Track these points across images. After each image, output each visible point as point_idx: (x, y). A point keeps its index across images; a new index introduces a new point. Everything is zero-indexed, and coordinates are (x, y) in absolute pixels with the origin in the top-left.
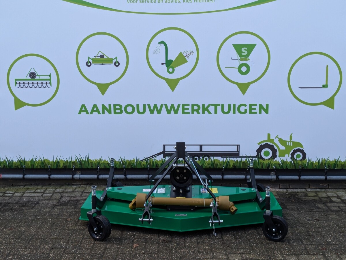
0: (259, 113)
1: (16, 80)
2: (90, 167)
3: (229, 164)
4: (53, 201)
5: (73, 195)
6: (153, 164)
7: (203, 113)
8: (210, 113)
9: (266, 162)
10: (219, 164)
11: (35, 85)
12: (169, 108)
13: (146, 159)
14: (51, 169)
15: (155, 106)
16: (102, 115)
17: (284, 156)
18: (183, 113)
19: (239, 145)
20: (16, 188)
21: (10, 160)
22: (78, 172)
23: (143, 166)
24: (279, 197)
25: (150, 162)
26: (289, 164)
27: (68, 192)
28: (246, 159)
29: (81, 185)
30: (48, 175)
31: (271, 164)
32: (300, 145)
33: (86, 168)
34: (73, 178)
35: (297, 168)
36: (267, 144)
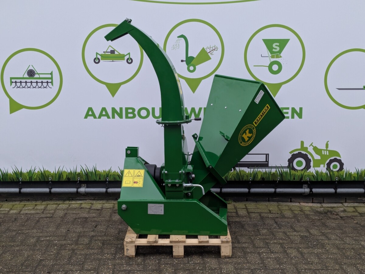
0: (292, 118)
2: (98, 179)
3: (257, 175)
9: (299, 173)
10: (245, 175)
12: (189, 112)
14: (52, 181)
16: (111, 119)
17: (319, 167)
19: (268, 154)
20: (10, 204)
21: (5, 172)
22: (84, 185)
24: (314, 212)
26: (324, 176)
28: (276, 169)
29: (86, 200)
30: (49, 188)
31: (304, 176)
32: (337, 154)
33: (93, 180)
34: (77, 191)
35: (333, 180)
36: (300, 153)
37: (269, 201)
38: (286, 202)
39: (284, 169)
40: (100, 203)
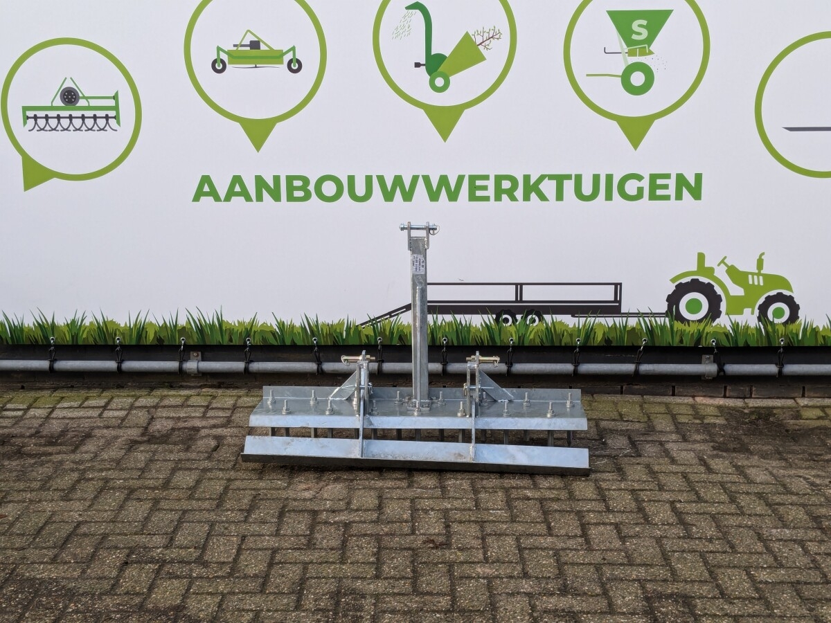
0: (676, 199)
1: (25, 109)
2: (226, 342)
3: (592, 333)
4: (129, 432)
5: (182, 415)
6: (392, 333)
7: (527, 198)
8: (543, 197)
9: (692, 329)
10: (565, 334)
11: (78, 122)
12: (435, 186)
13: (373, 322)
14: (123, 347)
15: (398, 180)
16: (255, 203)
17: (741, 313)
18: (473, 198)
19: (621, 284)
20: (33, 394)
21: (16, 324)
22: (195, 354)
23: (364, 340)
24: (726, 420)
25: (384, 330)
26: (753, 334)
27: (170, 407)
28: (639, 320)
29: (201, 387)
30: (116, 361)
31: (705, 335)
32: (785, 283)
33: (215, 343)
34: (181, 369)
35: (773, 345)
36: (695, 281)
37: (622, 393)
38: (662, 395)
39: (656, 318)
40: (232, 396)
